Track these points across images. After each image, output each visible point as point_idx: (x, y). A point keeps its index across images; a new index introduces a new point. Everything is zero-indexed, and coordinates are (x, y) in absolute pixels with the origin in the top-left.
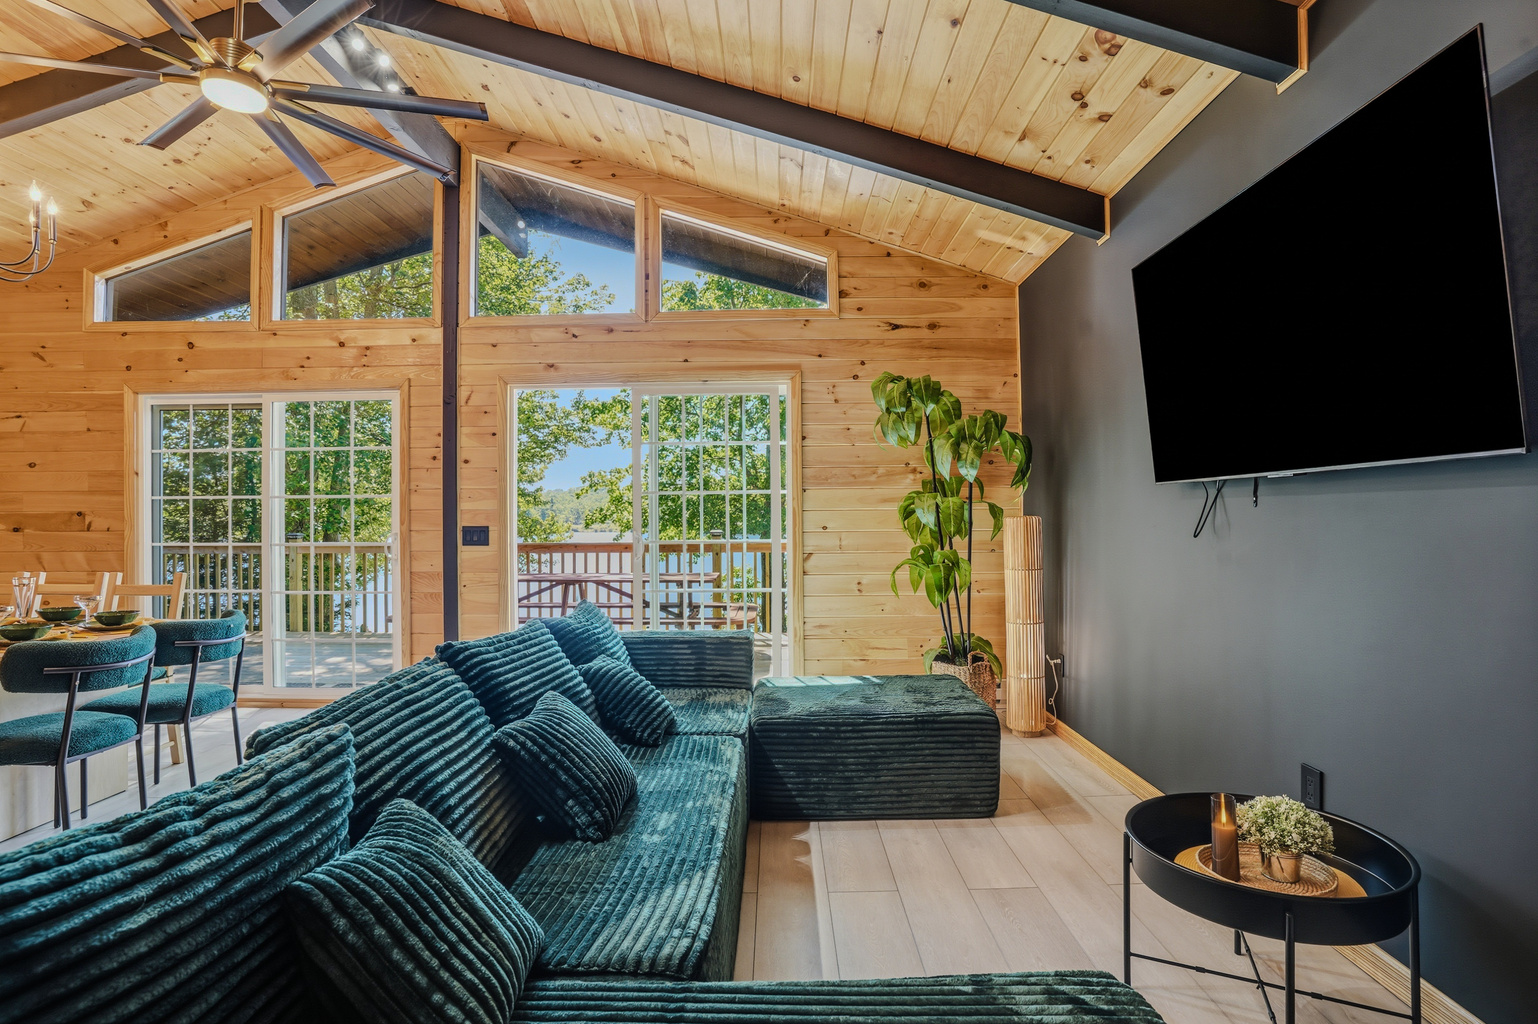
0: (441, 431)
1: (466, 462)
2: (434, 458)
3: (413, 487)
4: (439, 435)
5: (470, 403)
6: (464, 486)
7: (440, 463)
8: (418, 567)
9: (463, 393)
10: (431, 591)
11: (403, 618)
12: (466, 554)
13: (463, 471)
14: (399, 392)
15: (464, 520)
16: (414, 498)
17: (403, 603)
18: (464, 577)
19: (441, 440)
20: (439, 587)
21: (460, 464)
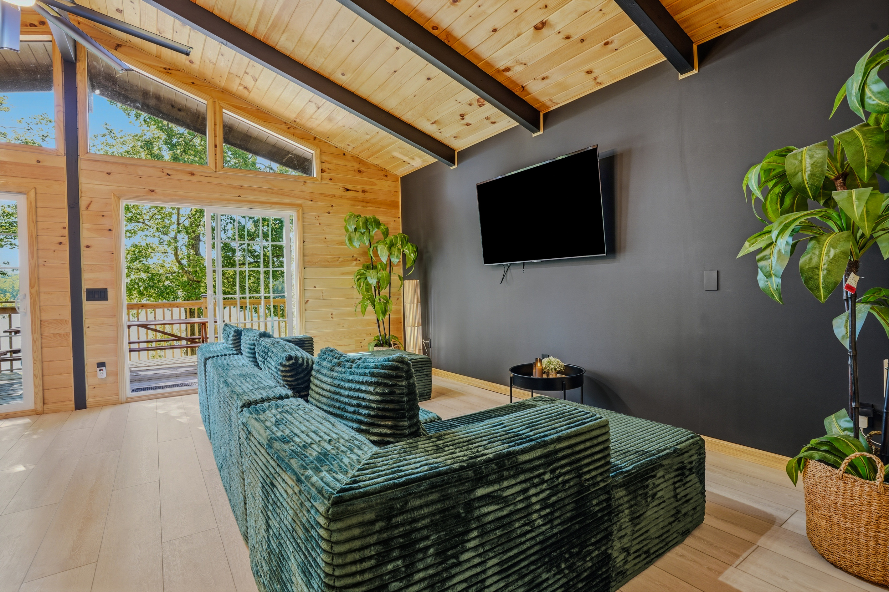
0: (66, 225)
1: (88, 247)
2: (61, 243)
3: (41, 261)
4: (65, 228)
5: (90, 208)
6: (85, 261)
7: (66, 247)
8: (45, 317)
9: (83, 203)
10: (60, 332)
11: (34, 352)
12: (88, 306)
13: (84, 252)
14: (25, 196)
15: (86, 285)
16: (42, 269)
17: (34, 341)
18: (87, 321)
19: (66, 232)
20: (68, 329)
21: (83, 248)
